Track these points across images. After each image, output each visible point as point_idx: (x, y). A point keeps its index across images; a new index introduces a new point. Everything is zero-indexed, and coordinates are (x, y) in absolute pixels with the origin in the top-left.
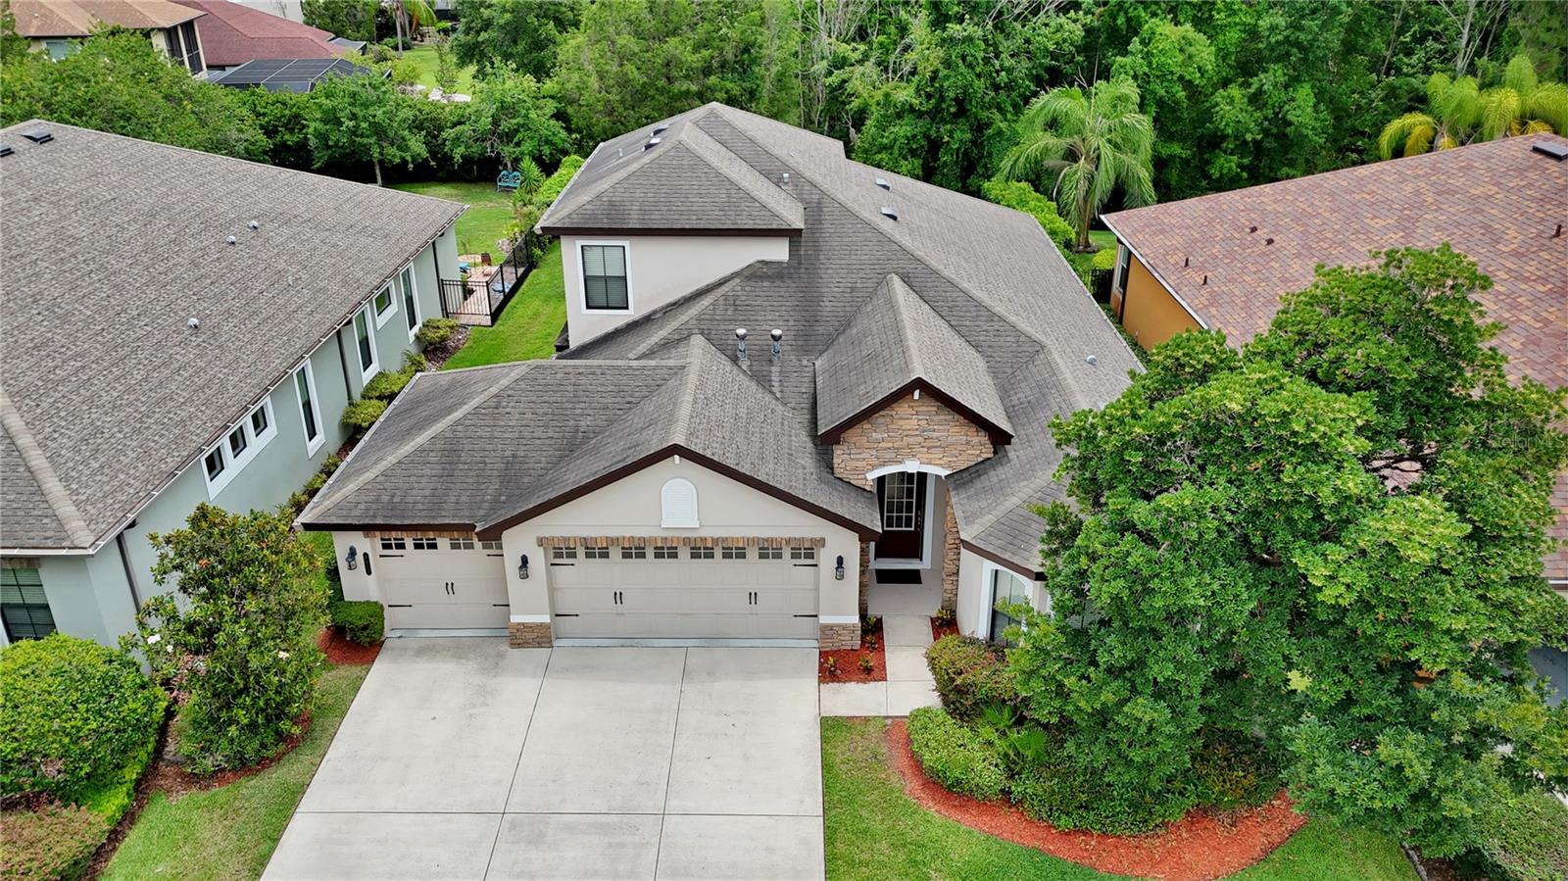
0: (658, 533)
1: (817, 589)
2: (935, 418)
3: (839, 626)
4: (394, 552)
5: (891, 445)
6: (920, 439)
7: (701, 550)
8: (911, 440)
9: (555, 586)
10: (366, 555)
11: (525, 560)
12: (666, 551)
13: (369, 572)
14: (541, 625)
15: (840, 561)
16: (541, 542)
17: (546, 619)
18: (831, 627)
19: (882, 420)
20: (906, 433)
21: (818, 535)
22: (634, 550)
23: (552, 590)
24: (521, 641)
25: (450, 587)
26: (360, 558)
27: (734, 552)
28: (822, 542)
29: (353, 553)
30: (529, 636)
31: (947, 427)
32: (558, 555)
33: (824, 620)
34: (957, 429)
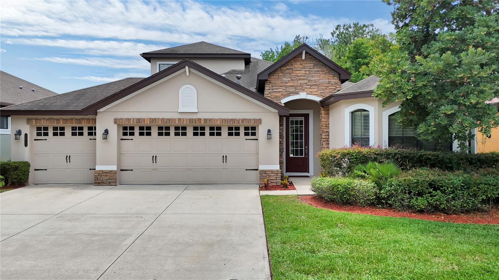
0: (176, 116)
1: (257, 154)
2: (313, 70)
3: (269, 171)
4: (42, 137)
5: (292, 84)
6: (306, 81)
7: (199, 131)
8: (302, 82)
9: (122, 152)
10: (26, 135)
11: (106, 132)
12: (181, 131)
13: (26, 145)
14: (111, 171)
15: (269, 131)
16: (116, 121)
17: (114, 168)
18: (265, 172)
19: (287, 71)
20: (299, 78)
21: (257, 117)
22: (164, 131)
23: (120, 154)
24: (100, 181)
25: (68, 158)
26: (23, 137)
27: (216, 131)
28: (259, 121)
29: (19, 133)
30: (104, 178)
31: (319, 75)
32: (125, 134)
33: (262, 167)
34: (323, 76)
